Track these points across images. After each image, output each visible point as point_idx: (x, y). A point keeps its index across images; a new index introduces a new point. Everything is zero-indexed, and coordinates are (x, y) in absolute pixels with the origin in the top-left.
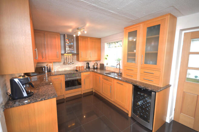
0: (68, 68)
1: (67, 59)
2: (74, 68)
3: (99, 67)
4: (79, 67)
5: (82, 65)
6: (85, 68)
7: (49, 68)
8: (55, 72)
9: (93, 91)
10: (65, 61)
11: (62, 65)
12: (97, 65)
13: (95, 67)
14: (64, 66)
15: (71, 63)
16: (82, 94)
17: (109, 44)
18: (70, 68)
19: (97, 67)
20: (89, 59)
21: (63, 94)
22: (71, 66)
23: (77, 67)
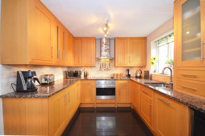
2: (112, 75)
3: (143, 75)
4: (117, 74)
5: (121, 72)
6: (124, 75)
7: (86, 73)
9: (131, 107)
10: (102, 67)
11: (98, 71)
12: (141, 73)
13: (138, 75)
14: (100, 72)
15: (108, 69)
16: (116, 107)
17: (157, 42)
19: (140, 75)
20: (129, 65)
21: (94, 102)
22: (107, 72)
23: (114, 74)
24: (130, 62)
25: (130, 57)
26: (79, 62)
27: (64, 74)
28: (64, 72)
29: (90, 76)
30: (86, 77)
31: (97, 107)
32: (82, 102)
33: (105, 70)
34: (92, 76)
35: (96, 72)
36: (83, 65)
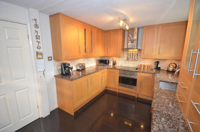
0: (131, 65)
1: (131, 55)
2: (139, 65)
4: (144, 65)
5: (150, 64)
7: (114, 62)
8: (118, 66)
10: (129, 57)
11: (125, 60)
12: (176, 67)
13: (171, 69)
14: (127, 62)
15: (135, 59)
16: (136, 97)
18: (133, 65)
19: (173, 69)
20: (157, 57)
21: (116, 88)
22: (134, 62)
23: (141, 65)
24: (159, 53)
25: (160, 48)
26: (108, 52)
27: (96, 62)
28: (96, 60)
29: (117, 65)
30: (114, 65)
31: (119, 93)
32: (108, 86)
33: (132, 60)
34: (119, 65)
35: (123, 62)
36: (111, 55)
